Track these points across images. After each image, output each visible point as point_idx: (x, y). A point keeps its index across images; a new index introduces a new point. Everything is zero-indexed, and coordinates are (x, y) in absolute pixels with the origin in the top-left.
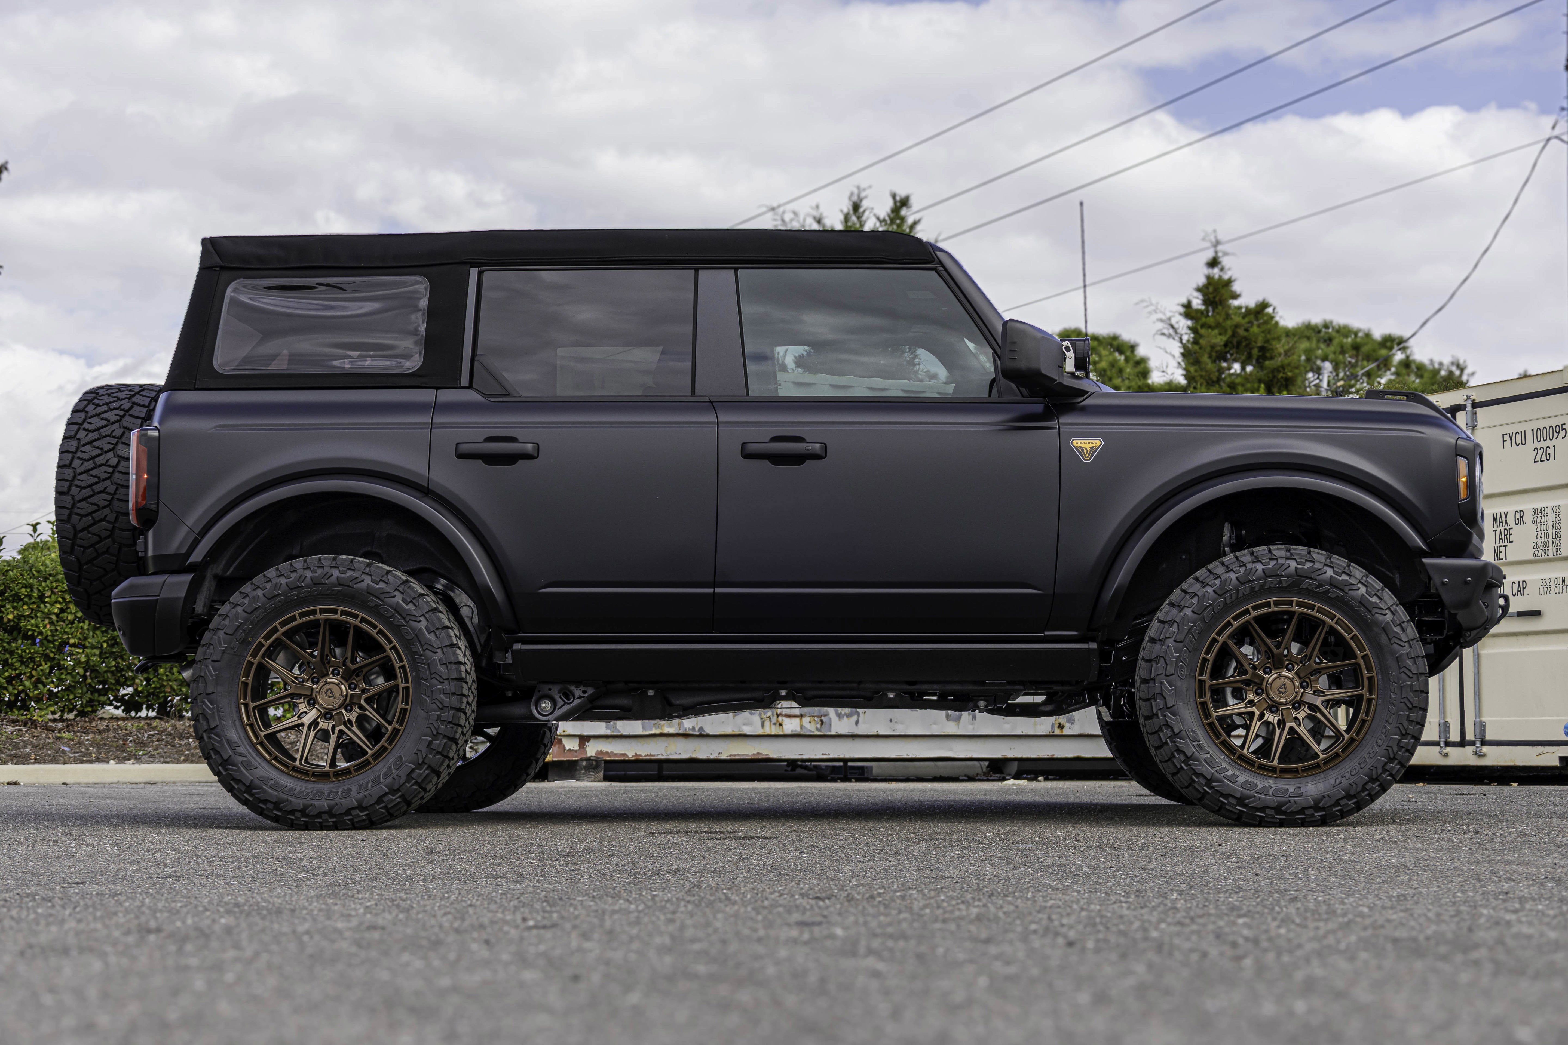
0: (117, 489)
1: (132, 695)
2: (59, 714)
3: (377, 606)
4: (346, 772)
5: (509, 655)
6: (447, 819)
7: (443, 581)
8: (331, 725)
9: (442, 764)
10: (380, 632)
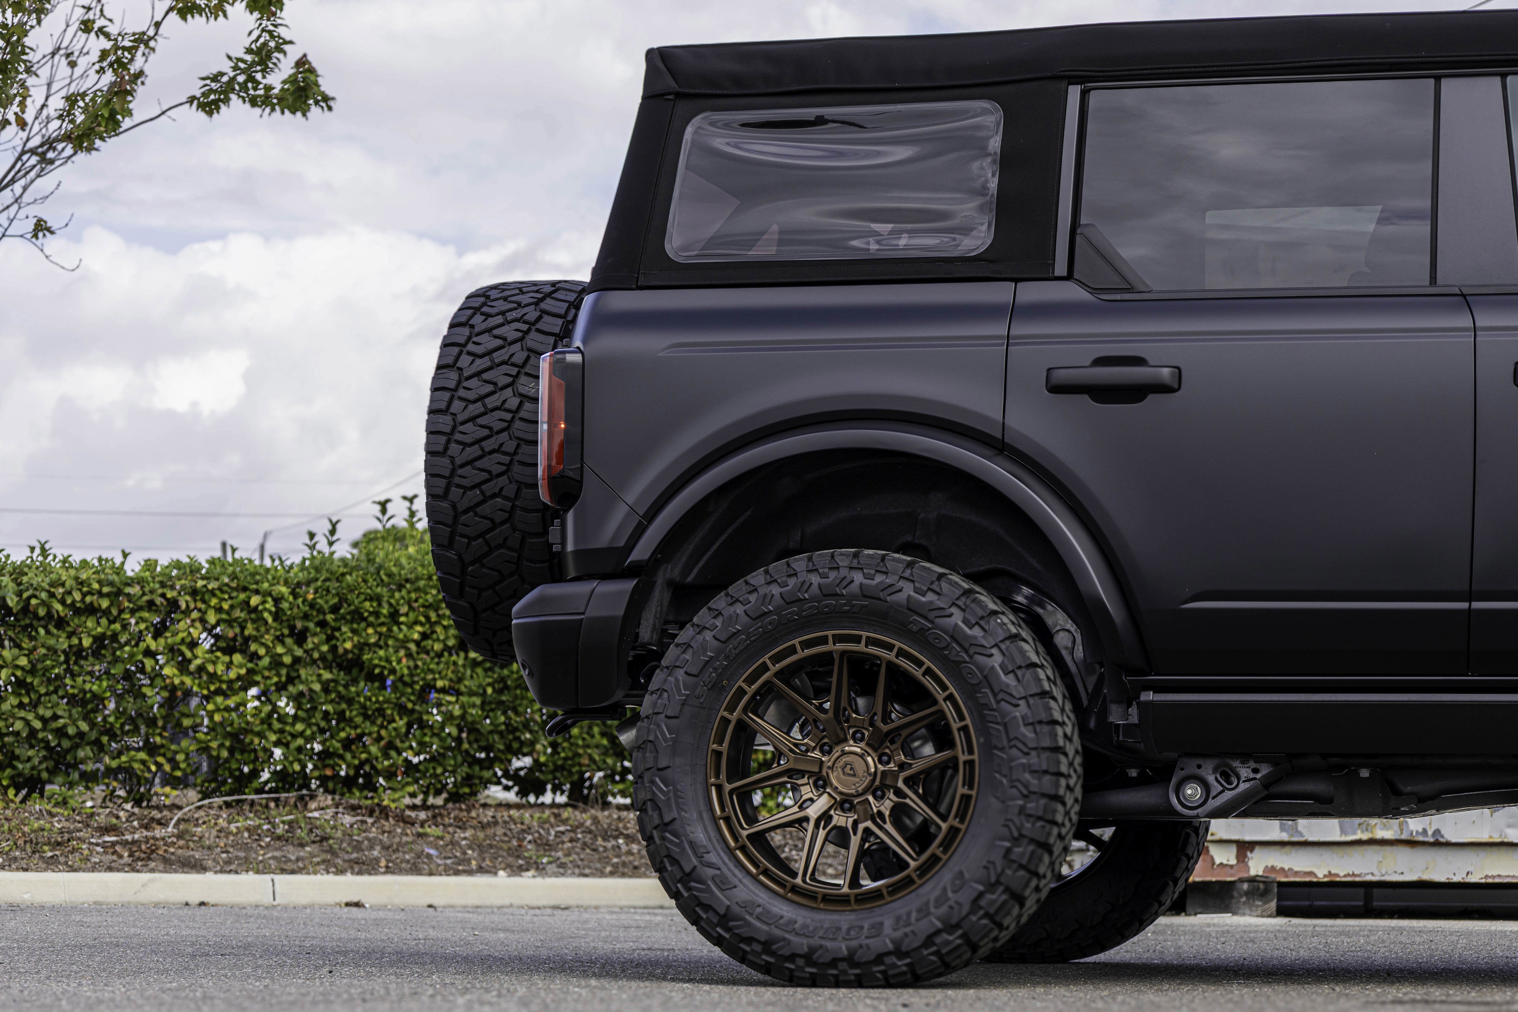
0: (518, 446)
1: (531, 770)
2: (421, 797)
3: (923, 630)
4: (875, 895)
5: (1133, 711)
6: (1032, 974)
7: (1026, 590)
8: (850, 820)
9: (1027, 885)
10: (928, 672)
